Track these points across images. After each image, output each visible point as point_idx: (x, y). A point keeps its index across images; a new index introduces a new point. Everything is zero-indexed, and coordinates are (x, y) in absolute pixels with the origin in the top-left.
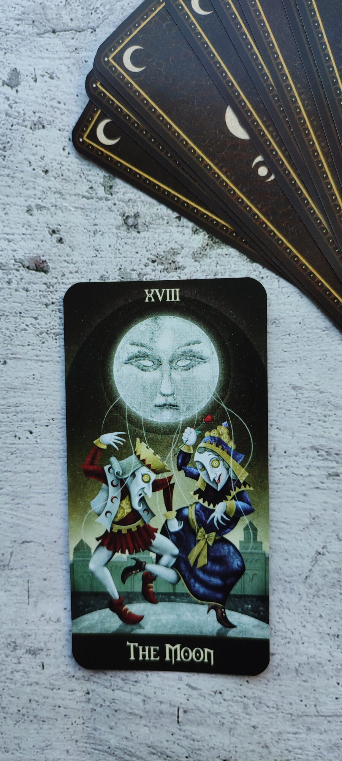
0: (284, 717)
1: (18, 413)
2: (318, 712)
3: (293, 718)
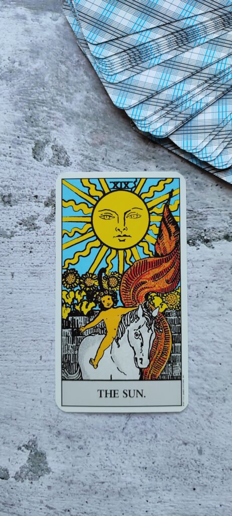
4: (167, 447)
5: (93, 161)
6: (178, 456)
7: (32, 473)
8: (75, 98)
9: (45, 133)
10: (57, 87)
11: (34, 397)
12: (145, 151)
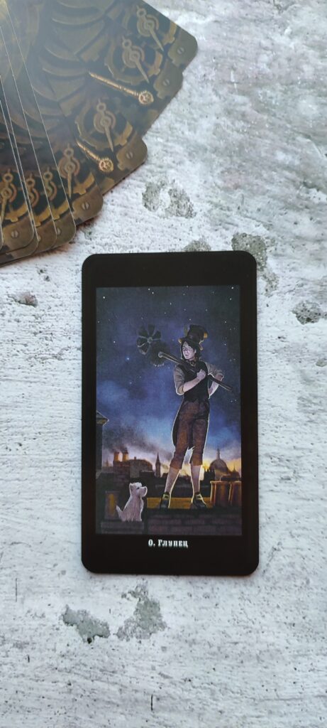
0: (248, 702)
1: (9, 427)
2: (278, 696)
3: (256, 702)
5: (225, 210)
7: (140, 629)
9: (161, 173)
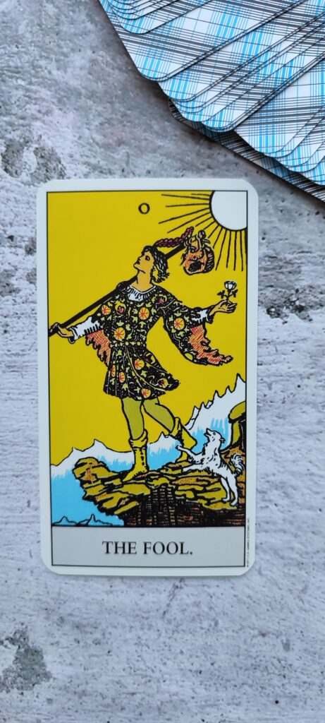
4: (234, 639)
6: (250, 654)
8: (73, 62)
10: (40, 44)
11: (21, 564)
12: (194, 155)
